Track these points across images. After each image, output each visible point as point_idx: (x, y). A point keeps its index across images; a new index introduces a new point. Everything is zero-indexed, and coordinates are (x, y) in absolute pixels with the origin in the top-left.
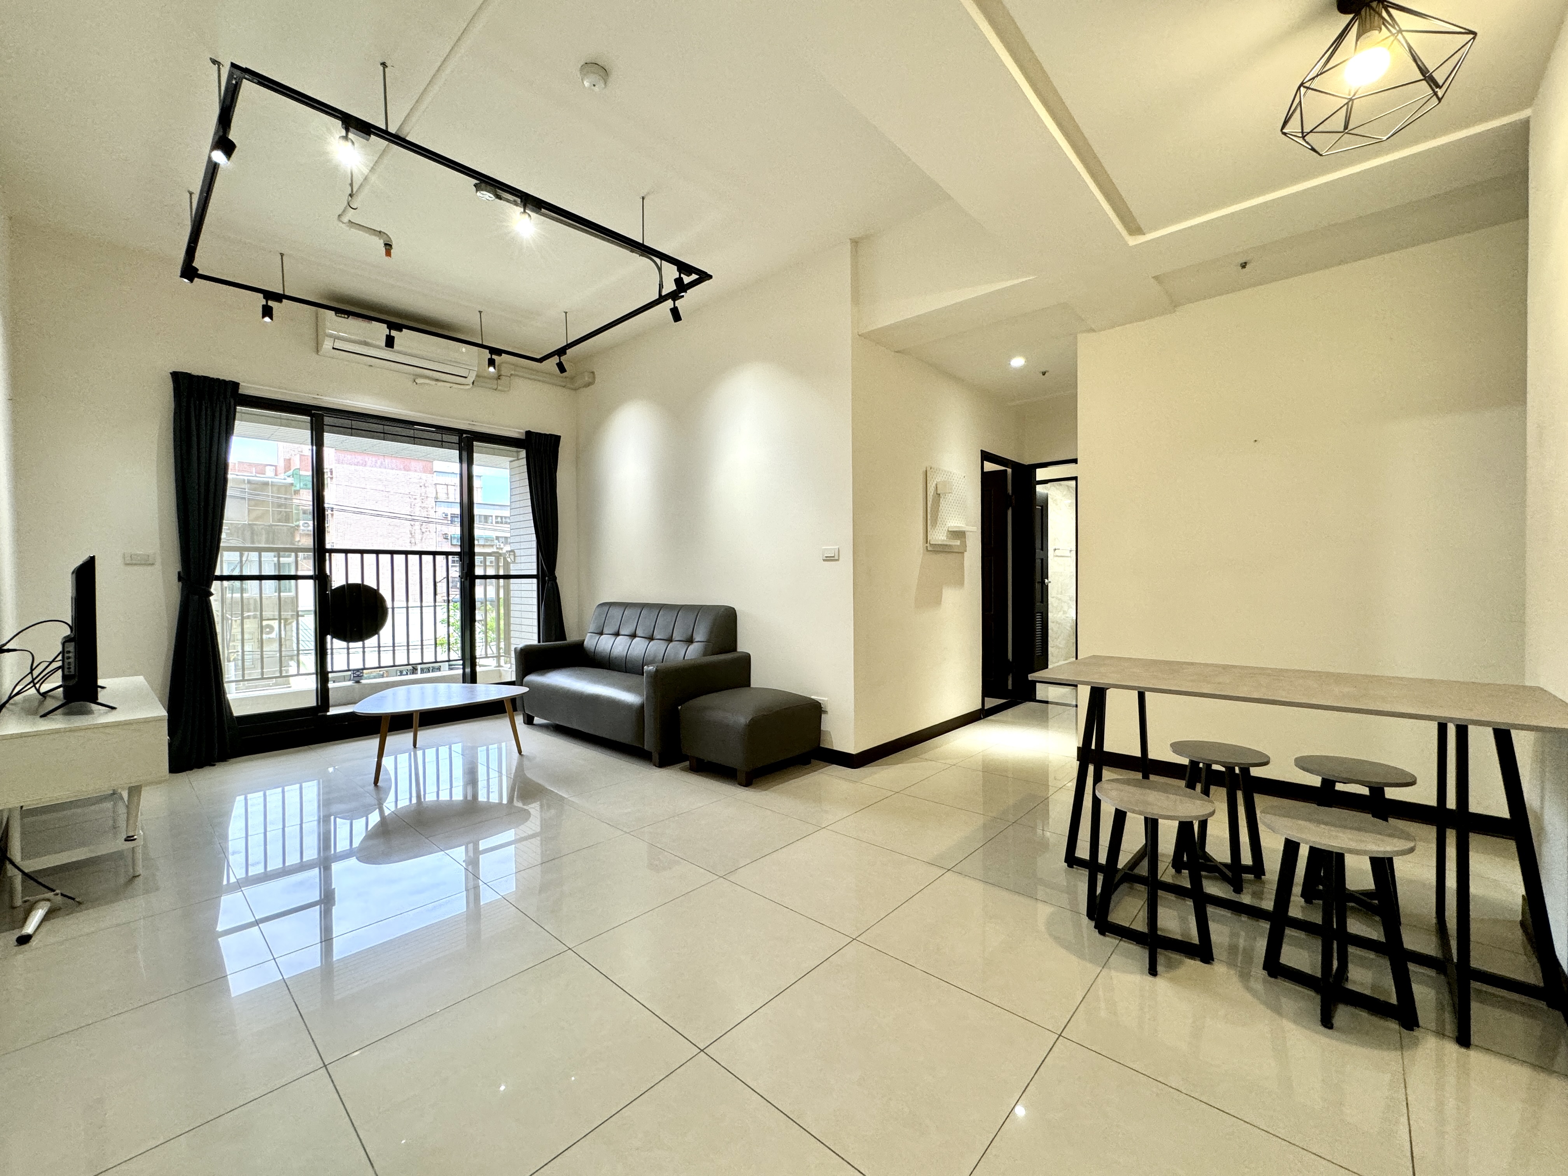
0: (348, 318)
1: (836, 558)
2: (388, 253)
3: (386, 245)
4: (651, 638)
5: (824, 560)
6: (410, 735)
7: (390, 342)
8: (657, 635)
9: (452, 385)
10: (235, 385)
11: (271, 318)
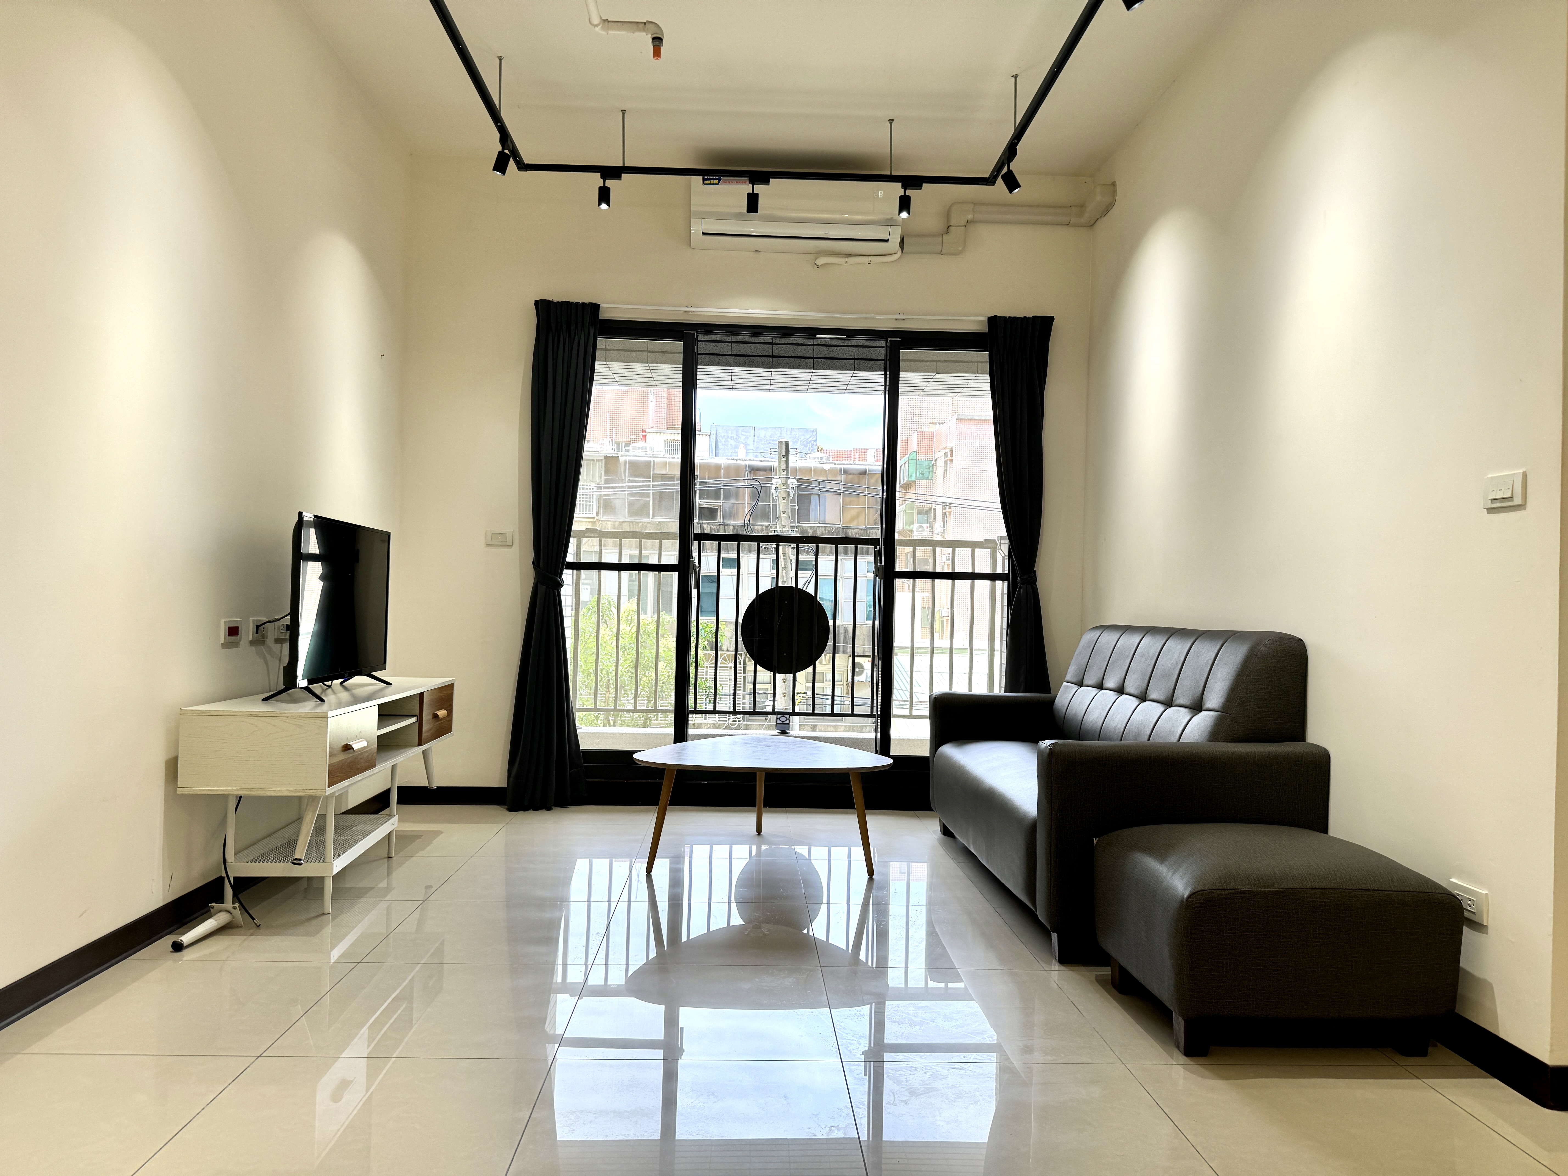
0: (718, 184)
1: (1517, 501)
2: (657, 53)
3: (654, 39)
5: (1490, 510)
6: (751, 819)
7: (753, 203)
9: (870, 258)
10: (595, 308)
11: (608, 204)
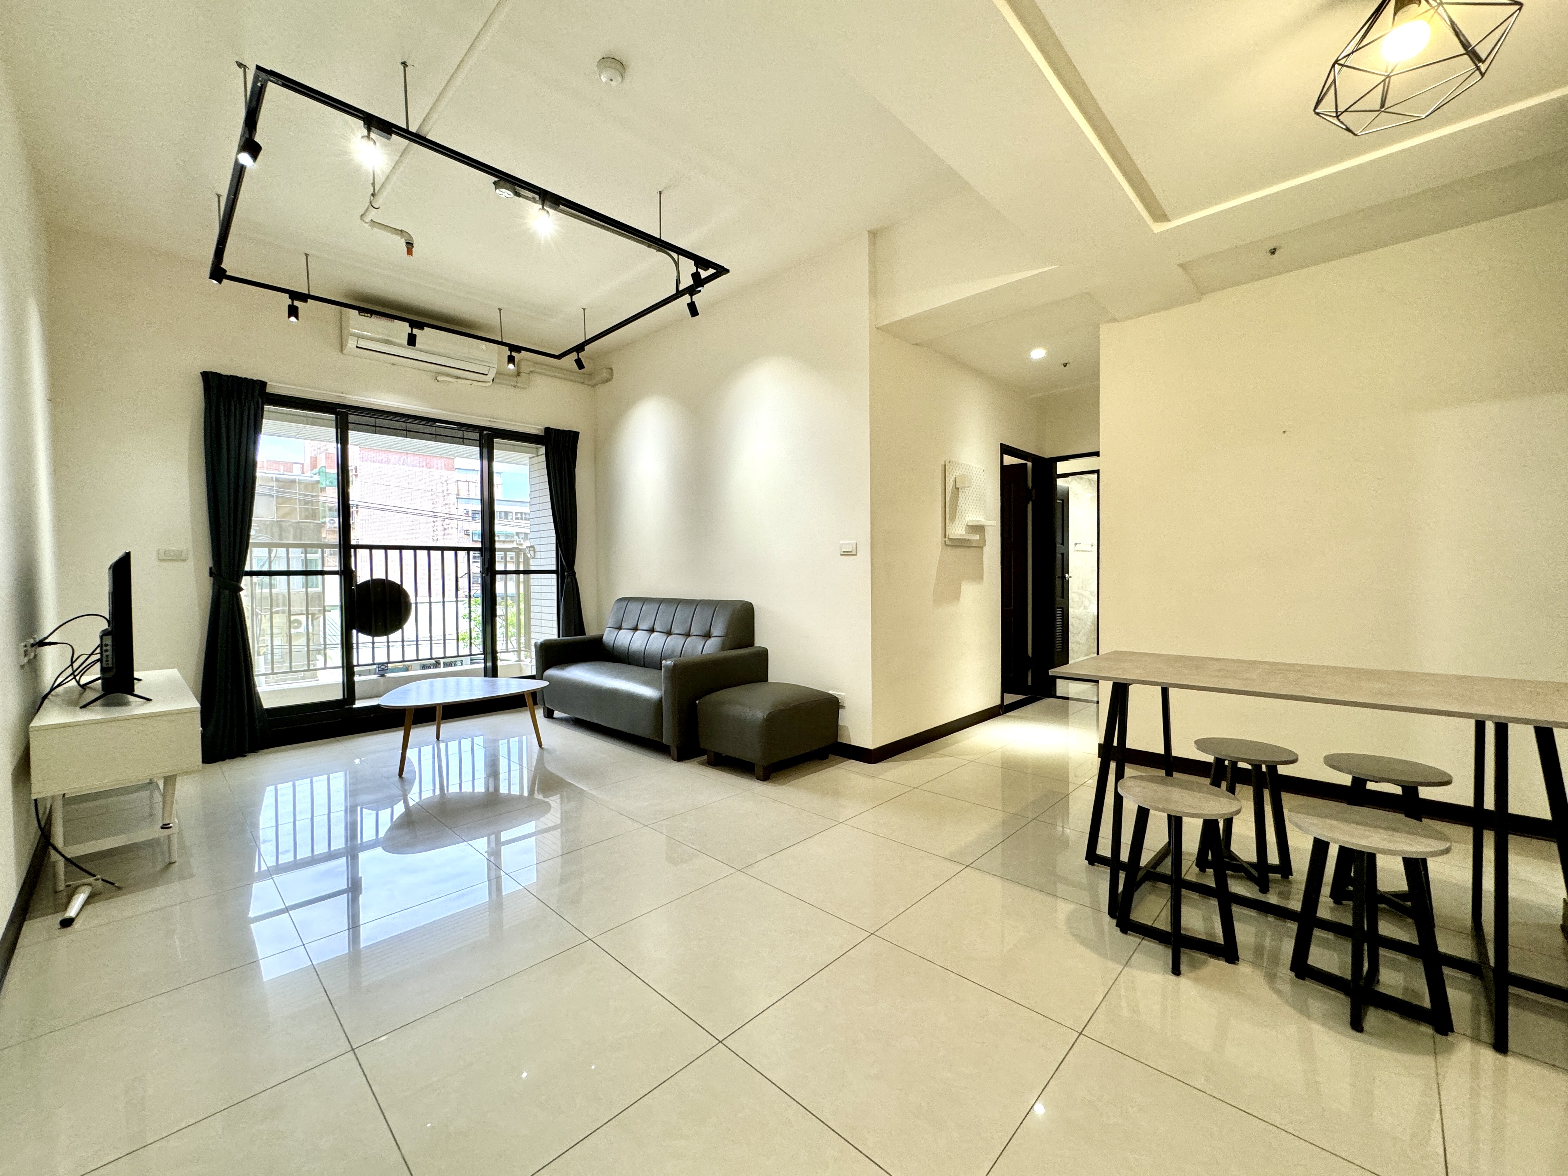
0: (371, 317)
1: (854, 552)
2: (410, 252)
3: (407, 243)
4: (669, 633)
5: (842, 555)
6: (433, 729)
7: (412, 340)
8: (675, 630)
9: (473, 382)
10: (263, 384)
11: (297, 318)
